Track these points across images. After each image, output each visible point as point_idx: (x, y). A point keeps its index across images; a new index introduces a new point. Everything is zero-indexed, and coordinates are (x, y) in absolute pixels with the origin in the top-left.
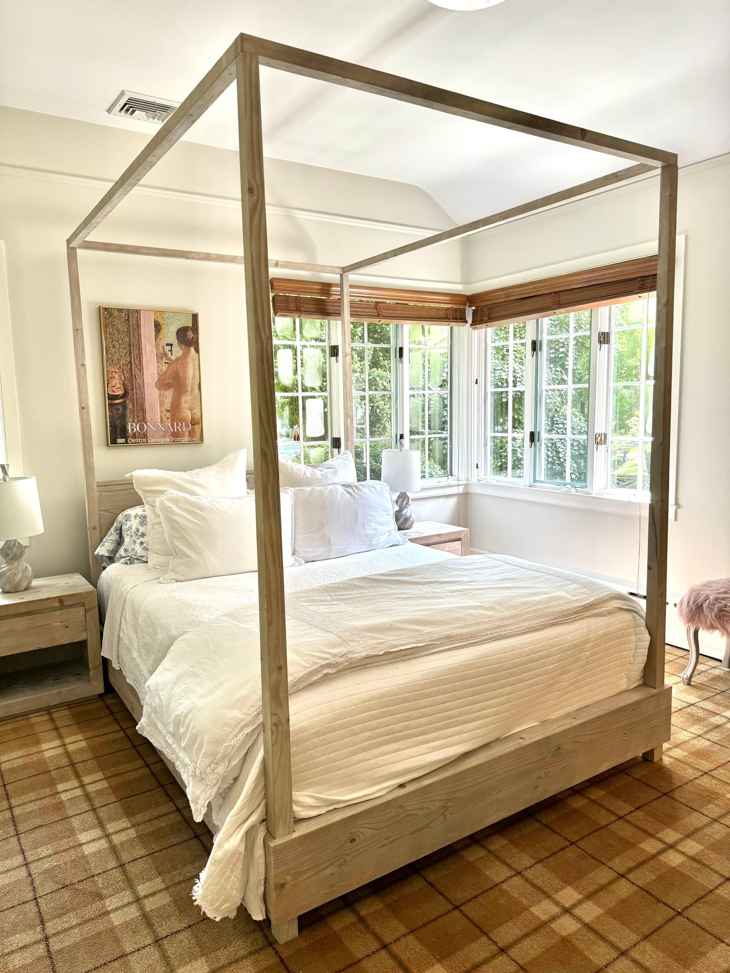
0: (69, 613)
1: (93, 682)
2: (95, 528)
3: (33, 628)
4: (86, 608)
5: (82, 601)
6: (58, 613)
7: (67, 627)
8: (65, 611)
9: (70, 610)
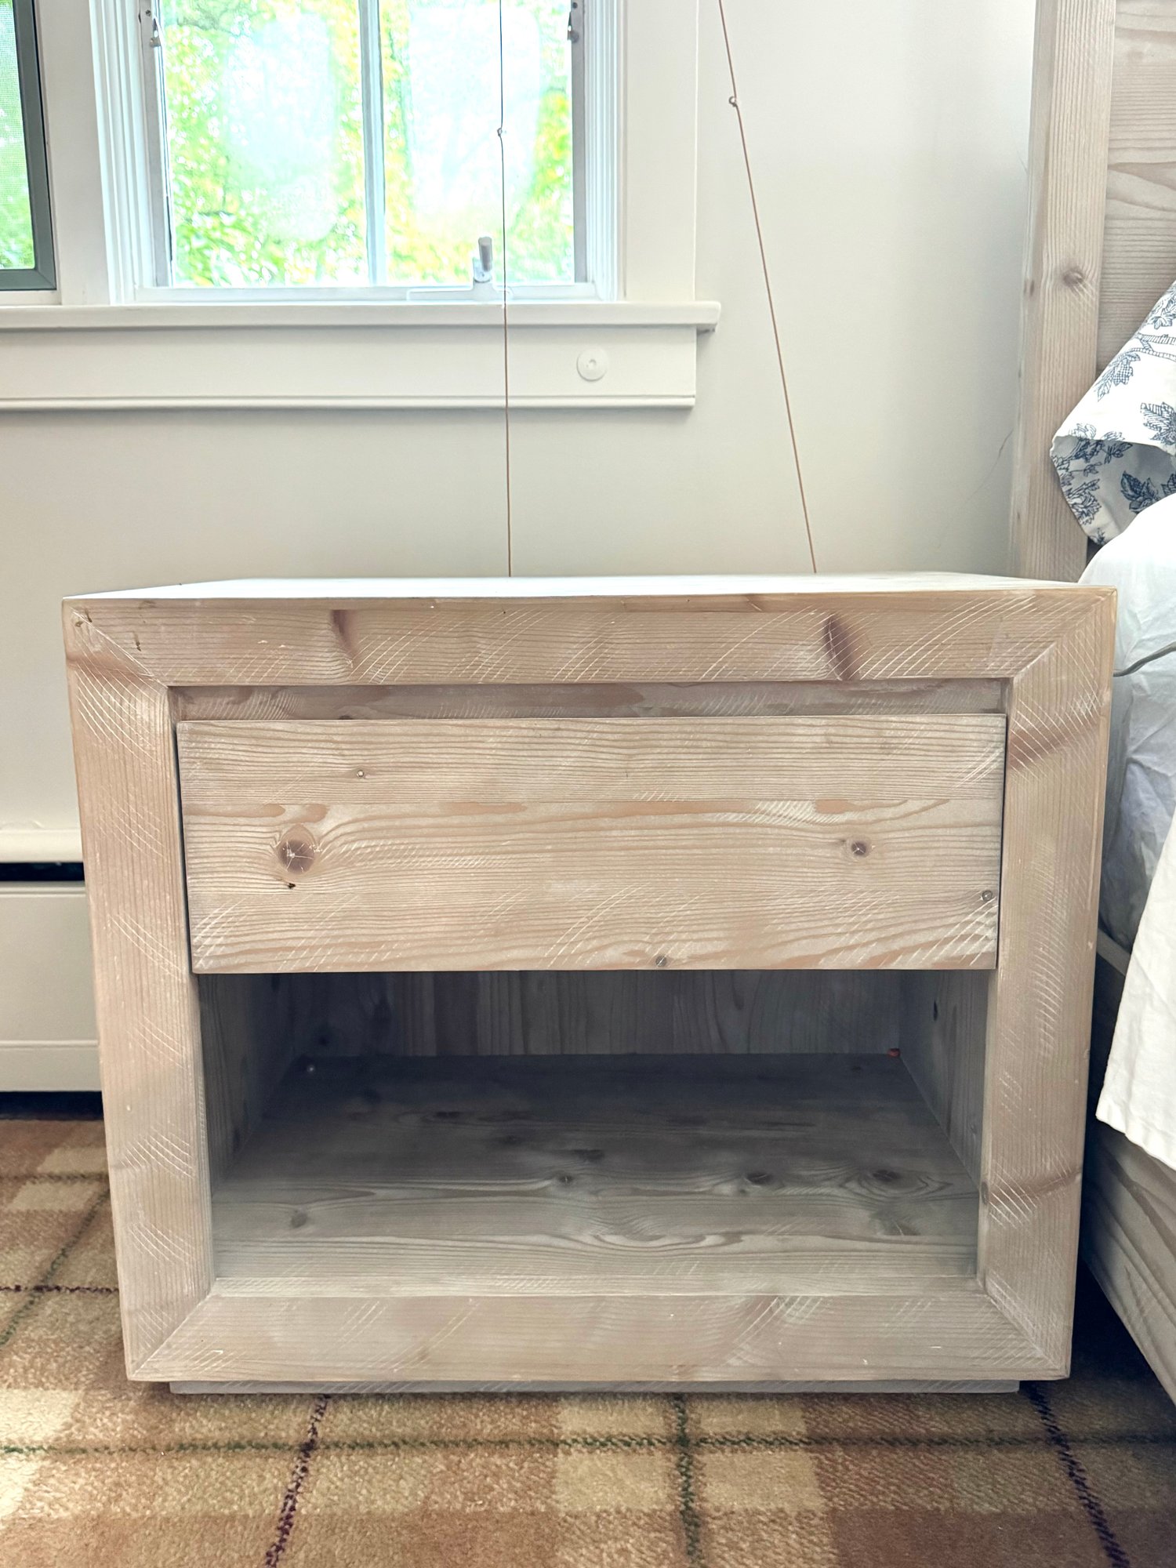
0: (886, 748)
1: (994, 1287)
2: (1071, 279)
3: (631, 810)
4: (1016, 725)
5: (993, 668)
6: (809, 730)
7: (861, 849)
8: (859, 727)
9: (894, 723)
